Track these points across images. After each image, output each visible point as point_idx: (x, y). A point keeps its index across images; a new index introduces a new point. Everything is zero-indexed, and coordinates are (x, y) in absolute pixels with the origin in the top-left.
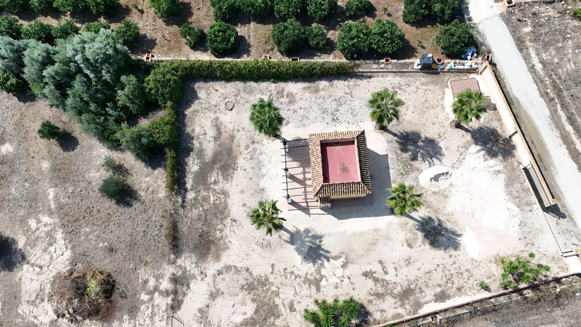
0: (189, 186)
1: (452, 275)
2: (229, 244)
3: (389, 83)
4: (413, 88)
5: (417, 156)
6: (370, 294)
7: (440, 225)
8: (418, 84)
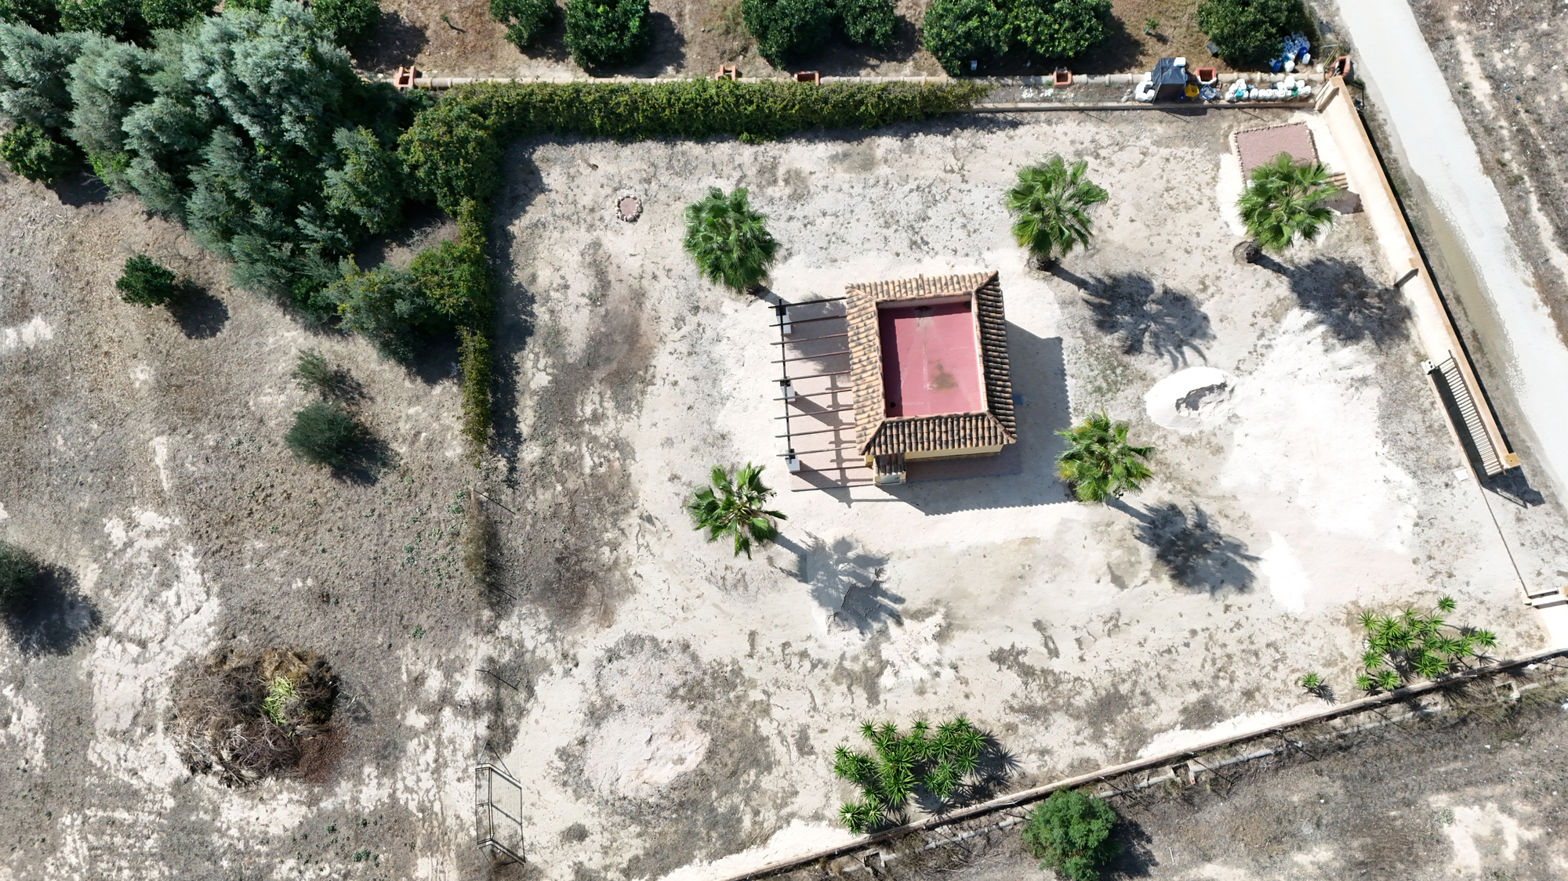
0: (524, 428)
1: (1229, 656)
2: (636, 580)
3: (1067, 140)
4: (1132, 154)
5: (1140, 342)
6: (1011, 708)
7: (1201, 525)
8: (1146, 142)
